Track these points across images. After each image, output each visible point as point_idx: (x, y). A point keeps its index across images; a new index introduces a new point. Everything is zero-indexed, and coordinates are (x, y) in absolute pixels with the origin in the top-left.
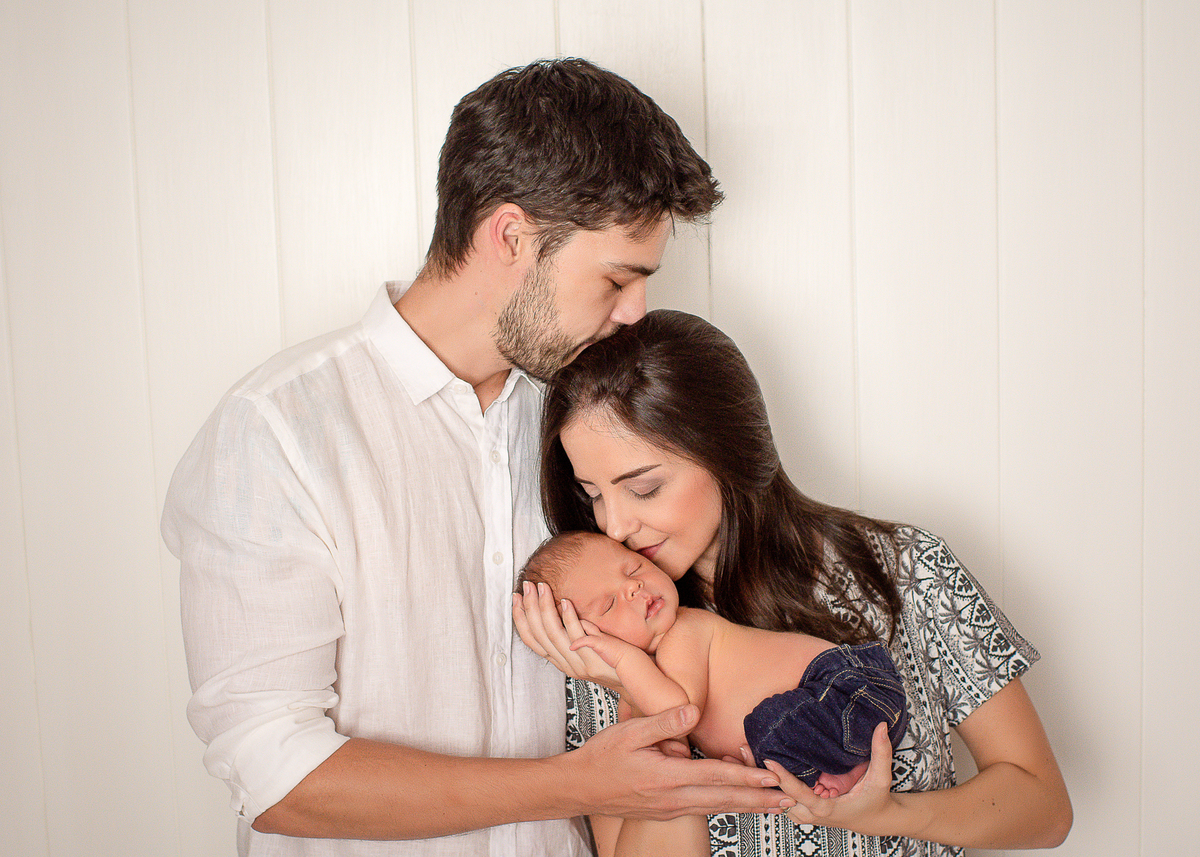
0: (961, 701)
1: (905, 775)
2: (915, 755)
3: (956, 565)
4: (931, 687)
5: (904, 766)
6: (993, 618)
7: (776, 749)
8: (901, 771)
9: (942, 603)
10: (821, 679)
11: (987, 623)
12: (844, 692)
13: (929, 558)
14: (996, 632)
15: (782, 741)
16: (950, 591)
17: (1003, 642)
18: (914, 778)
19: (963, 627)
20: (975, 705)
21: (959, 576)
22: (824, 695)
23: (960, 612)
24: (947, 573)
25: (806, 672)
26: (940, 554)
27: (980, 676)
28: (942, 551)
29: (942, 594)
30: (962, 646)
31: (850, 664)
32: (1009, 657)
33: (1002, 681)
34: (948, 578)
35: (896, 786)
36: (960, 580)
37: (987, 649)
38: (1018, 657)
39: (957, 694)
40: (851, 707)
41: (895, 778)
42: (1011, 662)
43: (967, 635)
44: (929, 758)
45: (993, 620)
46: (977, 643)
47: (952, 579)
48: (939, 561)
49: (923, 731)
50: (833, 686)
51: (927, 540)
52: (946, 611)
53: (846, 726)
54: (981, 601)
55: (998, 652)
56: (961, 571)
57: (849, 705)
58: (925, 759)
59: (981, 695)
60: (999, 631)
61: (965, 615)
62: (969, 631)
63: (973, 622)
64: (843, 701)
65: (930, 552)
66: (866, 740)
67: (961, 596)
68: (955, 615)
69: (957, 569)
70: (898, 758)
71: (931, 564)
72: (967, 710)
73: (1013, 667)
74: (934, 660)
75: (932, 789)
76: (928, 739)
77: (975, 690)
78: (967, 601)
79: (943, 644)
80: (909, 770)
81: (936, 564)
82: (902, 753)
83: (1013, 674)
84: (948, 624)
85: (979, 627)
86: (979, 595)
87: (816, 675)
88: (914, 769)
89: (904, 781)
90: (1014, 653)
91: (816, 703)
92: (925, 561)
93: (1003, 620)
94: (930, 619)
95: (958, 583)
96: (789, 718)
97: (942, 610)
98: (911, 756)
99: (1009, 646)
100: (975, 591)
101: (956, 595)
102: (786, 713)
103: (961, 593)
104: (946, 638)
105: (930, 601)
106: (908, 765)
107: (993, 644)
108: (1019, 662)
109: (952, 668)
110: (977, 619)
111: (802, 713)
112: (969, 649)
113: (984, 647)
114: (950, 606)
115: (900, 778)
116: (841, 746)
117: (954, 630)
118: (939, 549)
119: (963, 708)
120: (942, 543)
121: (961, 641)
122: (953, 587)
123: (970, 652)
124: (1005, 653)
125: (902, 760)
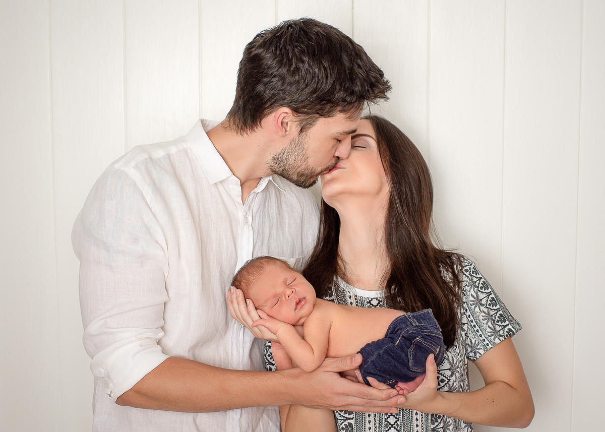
0: (479, 347)
1: (444, 383)
2: (450, 373)
3: (480, 276)
4: (461, 338)
5: (444, 378)
6: (498, 305)
7: (372, 371)
8: (443, 381)
9: (471, 295)
10: (396, 333)
11: (494, 308)
12: (409, 339)
13: (466, 271)
14: (499, 313)
15: (376, 367)
16: (476, 289)
17: (503, 318)
18: (450, 385)
19: (482, 308)
20: (486, 350)
21: (481, 282)
22: (398, 342)
23: (481, 300)
24: (475, 280)
25: (389, 329)
26: (472, 269)
27: (490, 334)
28: (473, 268)
29: (472, 290)
30: (481, 318)
31: (411, 324)
32: (505, 326)
33: (501, 338)
34: (475, 282)
35: (439, 389)
36: (482, 284)
37: (494, 321)
38: (509, 327)
39: (477, 343)
40: (412, 347)
41: (439, 384)
42: (506, 329)
43: (484, 312)
44: (458, 375)
45: (498, 307)
46: (489, 317)
47: (477, 283)
48: (471, 273)
49: (455, 360)
50: (403, 337)
51: (466, 261)
52: (473, 299)
53: (410, 357)
54: (493, 296)
55: (500, 323)
56: (483, 280)
57: (412, 346)
58: (456, 375)
59: (489, 344)
60: (501, 312)
61: (484, 302)
62: (486, 310)
63: (488, 306)
64: (408, 345)
65: (467, 268)
66: (422, 364)
67: (482, 292)
68: (478, 302)
69: (481, 278)
70: (441, 374)
71: (467, 274)
72: (482, 352)
73: (507, 332)
74: (464, 324)
75: (458, 391)
76: (457, 365)
77: (487, 342)
78: (485, 295)
79: (471, 316)
80: (447, 380)
81: (470, 274)
82: (443, 372)
83: (507, 335)
84: (474, 306)
85: (490, 309)
86: (492, 293)
87: (394, 330)
88: (449, 380)
89: (444, 386)
90: (508, 325)
91: (394, 346)
92: (464, 272)
93: (503, 307)
94: (464, 302)
95: (481, 285)
96: (379, 355)
97: (471, 298)
98: (448, 373)
99: (506, 321)
100: (490, 290)
101: (480, 291)
102: (378, 352)
103: (482, 291)
104: (473, 313)
105: (465, 293)
106: (446, 378)
107: (497, 318)
108: (510, 330)
109: (475, 329)
110: (490, 305)
111: (386, 352)
112: (485, 320)
113: (493, 320)
114: (475, 296)
115: (442, 384)
116: (408, 369)
117: (477, 309)
118: (472, 267)
119: (480, 351)
120: (473, 264)
121: (481, 316)
122: (478, 287)
123: (485, 322)
124: (503, 324)
125: (443, 375)
